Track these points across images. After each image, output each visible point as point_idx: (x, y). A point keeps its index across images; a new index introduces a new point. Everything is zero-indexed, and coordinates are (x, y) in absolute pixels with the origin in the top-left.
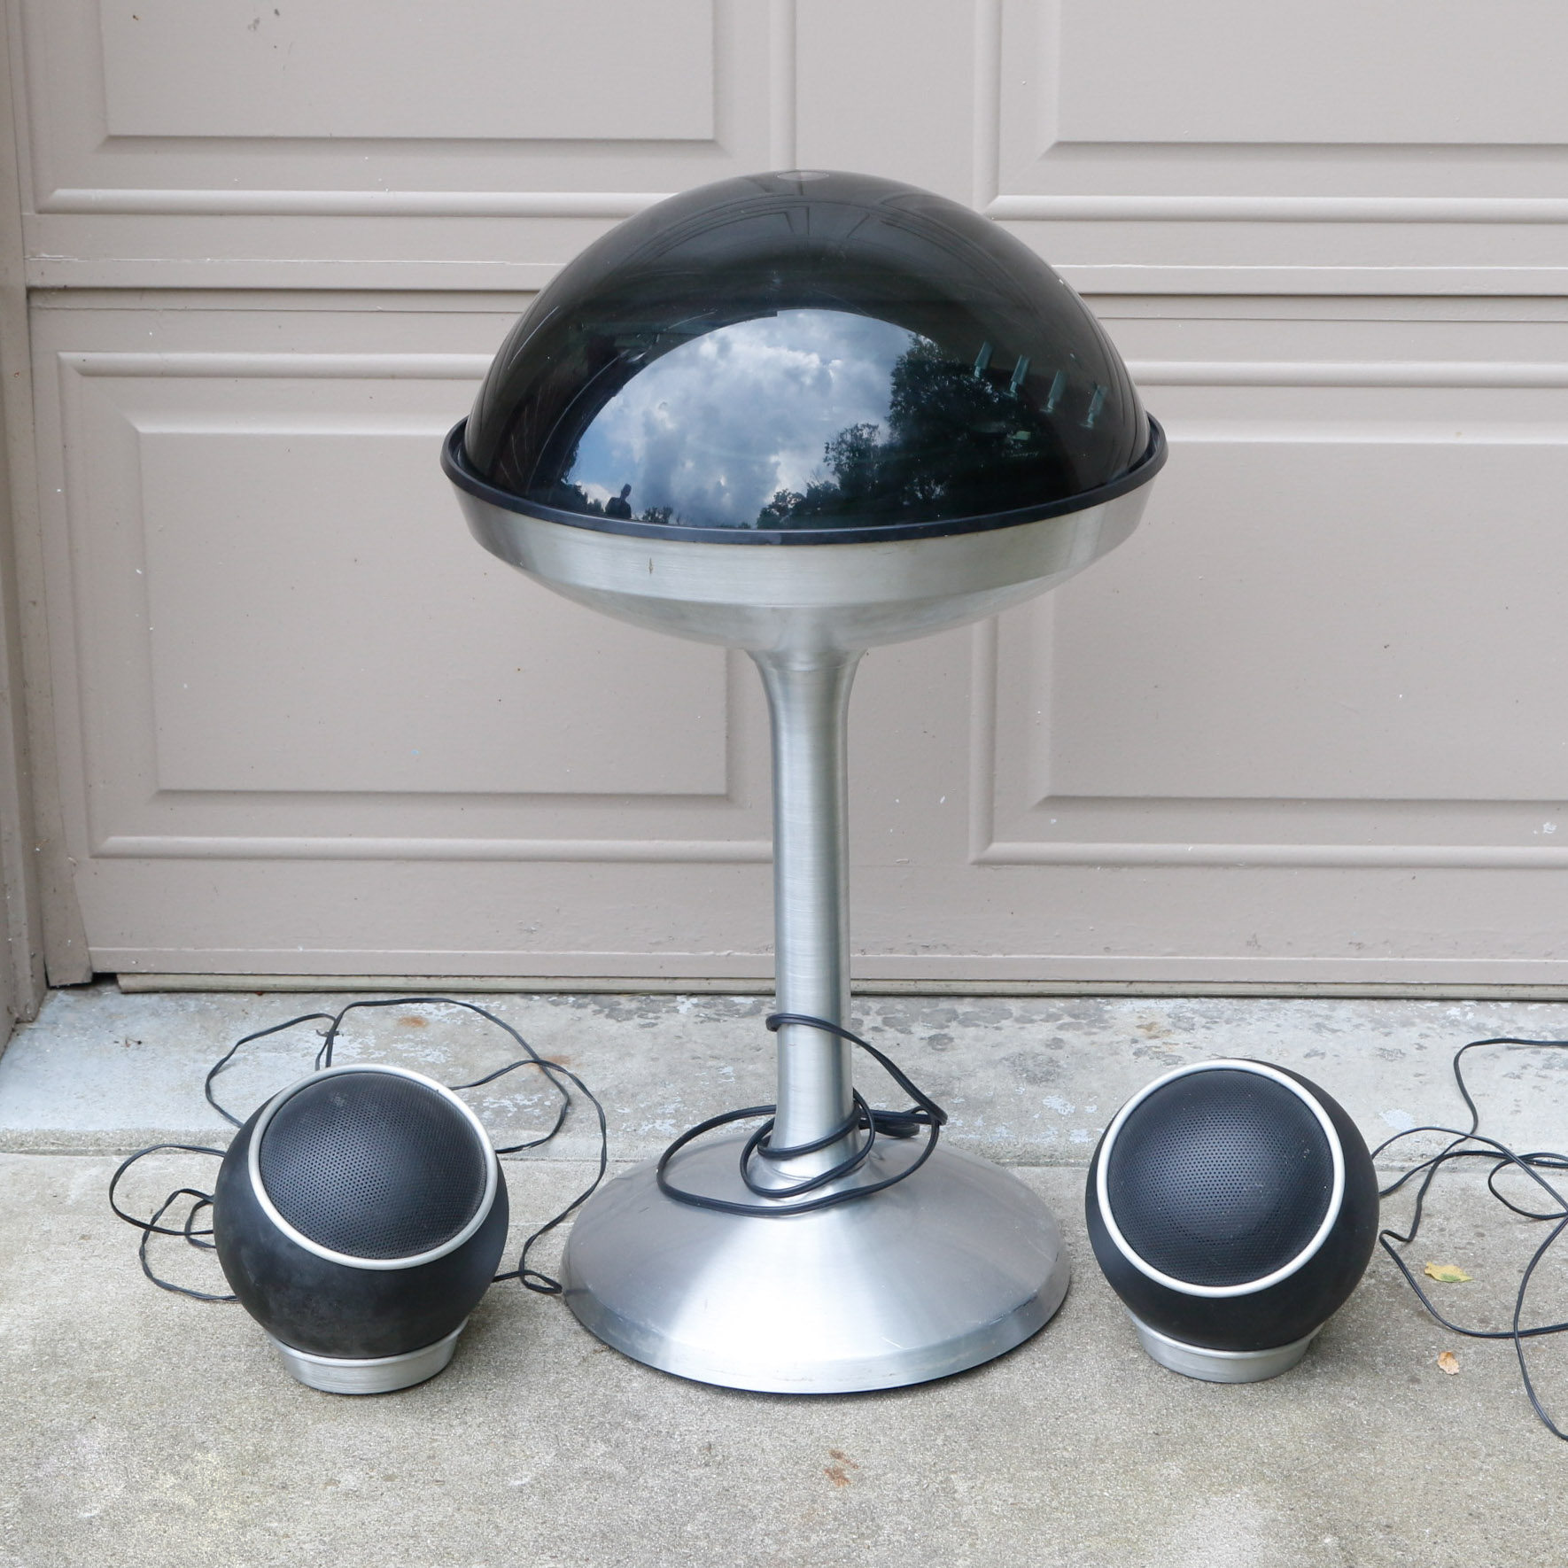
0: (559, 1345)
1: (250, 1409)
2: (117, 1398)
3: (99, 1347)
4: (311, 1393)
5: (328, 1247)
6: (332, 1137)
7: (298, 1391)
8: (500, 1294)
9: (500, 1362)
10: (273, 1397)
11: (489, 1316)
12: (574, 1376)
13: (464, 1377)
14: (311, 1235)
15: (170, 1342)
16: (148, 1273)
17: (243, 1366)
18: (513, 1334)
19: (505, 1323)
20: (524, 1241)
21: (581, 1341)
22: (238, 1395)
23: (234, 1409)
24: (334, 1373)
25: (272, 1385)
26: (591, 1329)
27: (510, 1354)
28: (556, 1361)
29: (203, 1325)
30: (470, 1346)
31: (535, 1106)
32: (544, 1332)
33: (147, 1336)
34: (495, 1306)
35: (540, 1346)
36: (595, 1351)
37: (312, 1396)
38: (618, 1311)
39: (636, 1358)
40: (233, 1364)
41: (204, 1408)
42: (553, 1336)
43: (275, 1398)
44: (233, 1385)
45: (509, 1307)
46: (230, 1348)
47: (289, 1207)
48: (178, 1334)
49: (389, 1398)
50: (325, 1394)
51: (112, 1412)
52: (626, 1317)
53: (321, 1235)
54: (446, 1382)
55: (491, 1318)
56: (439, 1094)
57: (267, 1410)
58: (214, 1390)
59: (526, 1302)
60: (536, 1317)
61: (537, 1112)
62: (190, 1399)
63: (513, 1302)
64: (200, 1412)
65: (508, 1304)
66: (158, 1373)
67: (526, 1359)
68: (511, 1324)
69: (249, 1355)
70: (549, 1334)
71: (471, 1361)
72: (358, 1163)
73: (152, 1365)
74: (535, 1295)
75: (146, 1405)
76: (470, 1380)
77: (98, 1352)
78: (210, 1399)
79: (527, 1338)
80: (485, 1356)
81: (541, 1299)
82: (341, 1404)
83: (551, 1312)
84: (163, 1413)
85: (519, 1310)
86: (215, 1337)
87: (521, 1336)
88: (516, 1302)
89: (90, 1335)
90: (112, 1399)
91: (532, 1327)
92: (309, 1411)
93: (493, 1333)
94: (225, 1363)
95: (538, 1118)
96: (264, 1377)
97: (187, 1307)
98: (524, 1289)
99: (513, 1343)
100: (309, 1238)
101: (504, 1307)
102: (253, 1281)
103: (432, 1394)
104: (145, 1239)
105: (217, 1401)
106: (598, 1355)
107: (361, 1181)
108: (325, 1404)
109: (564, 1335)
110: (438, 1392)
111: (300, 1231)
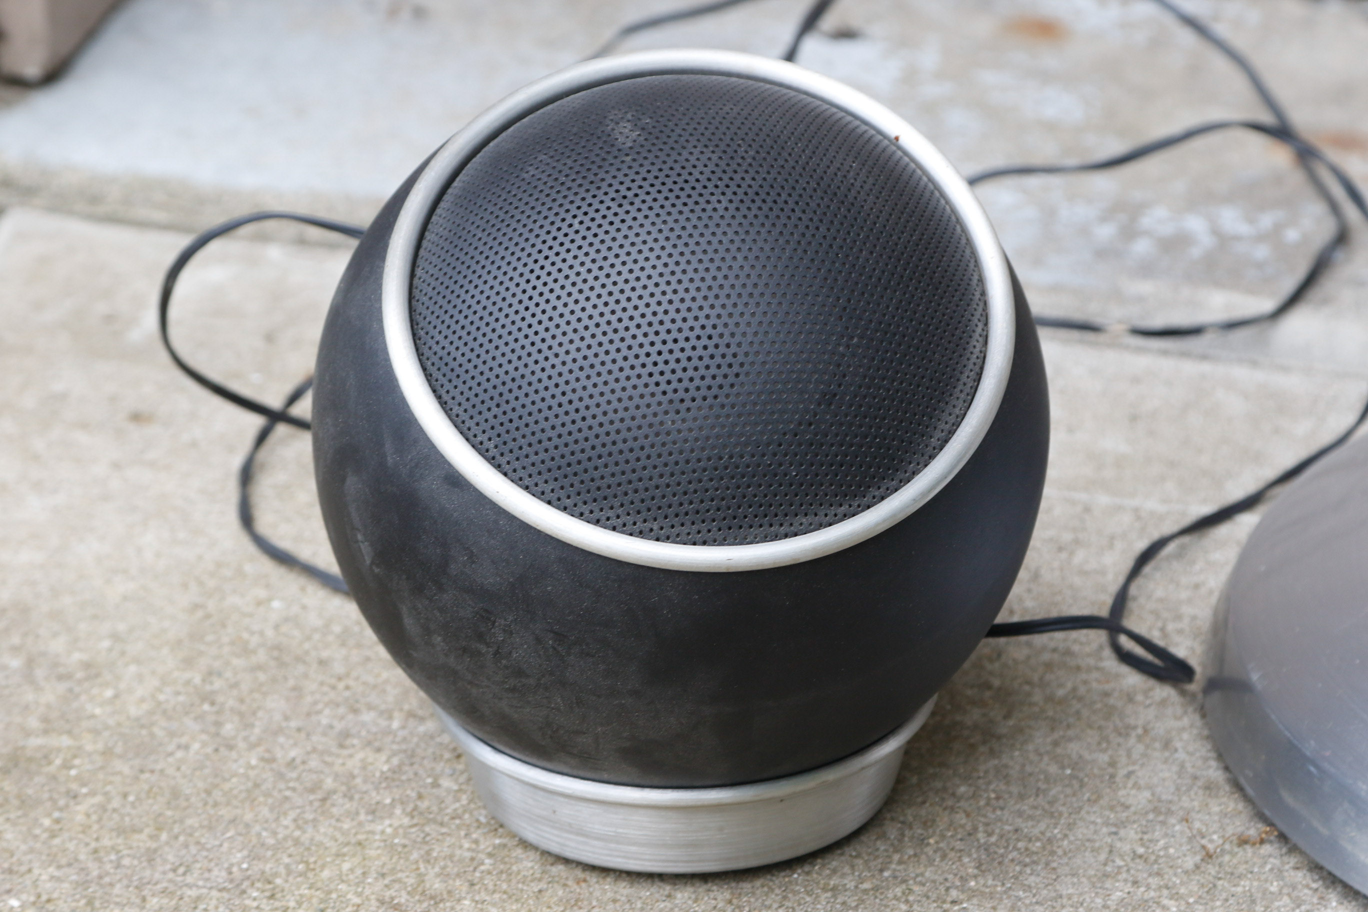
0: (1160, 813)
1: (359, 872)
2: (62, 802)
3: (67, 677)
4: (519, 851)
5: (540, 495)
6: (587, 219)
7: (489, 843)
8: (1049, 666)
9: (1001, 836)
10: (427, 848)
11: (1007, 716)
12: (1176, 897)
13: (900, 862)
14: (503, 461)
15: (235, 685)
16: (247, 518)
17: (381, 764)
18: (1053, 769)
19: (1040, 738)
20: (1142, 545)
21: (1216, 809)
22: (344, 833)
23: (323, 867)
24: (567, 811)
25: (434, 821)
26: (1242, 781)
27: (1031, 818)
28: (1141, 850)
29: (325, 654)
30: (938, 784)
31: (1260, 238)
32: (1129, 775)
33: (188, 662)
34: (1029, 694)
35: (1112, 808)
36: (1243, 842)
37: (518, 860)
38: (1310, 747)
39: (1338, 873)
40: (360, 755)
41: (253, 856)
42: (1149, 787)
43: (428, 853)
44: (341, 805)
45: (1063, 701)
46: (367, 717)
47: (459, 382)
48: (259, 667)
49: (702, 888)
50: (551, 860)
51: (36, 837)
52: (1326, 766)
53: (527, 462)
54: (853, 867)
55: (1011, 723)
56: (900, 148)
57: (399, 881)
58: (292, 815)
59: (1107, 694)
60: (1120, 734)
61: (1262, 252)
62: (226, 830)
63: (1074, 689)
64: (239, 864)
65: (1061, 693)
66: (179, 754)
67: (1066, 836)
68: (1056, 744)
69: (404, 740)
70: (1142, 782)
71: (928, 823)
72: (639, 291)
73: (172, 734)
74: (1132, 679)
75: (121, 831)
76: (912, 871)
77: (62, 687)
78: (274, 833)
79: (1082, 785)
80: (968, 815)
81: (1146, 692)
82: (583, 890)
83: (1160, 728)
84: (151, 857)
85: (1085, 713)
86: (341, 685)
87: (1072, 777)
88: (1082, 690)
89: (57, 646)
90: (48, 804)
91: (1104, 758)
92: (497, 896)
93: (1005, 759)
94: (345, 752)
95: (1260, 265)
96: (420, 797)
97: (304, 607)
98: (1110, 662)
99: (1045, 792)
100: (498, 467)
101: (1050, 699)
102: (368, 561)
103: (809, 893)
104: (262, 437)
105: (290, 843)
106: (1249, 849)
107: (641, 339)
108: (543, 885)
109: (1178, 789)
110: (825, 890)
111: (477, 447)
